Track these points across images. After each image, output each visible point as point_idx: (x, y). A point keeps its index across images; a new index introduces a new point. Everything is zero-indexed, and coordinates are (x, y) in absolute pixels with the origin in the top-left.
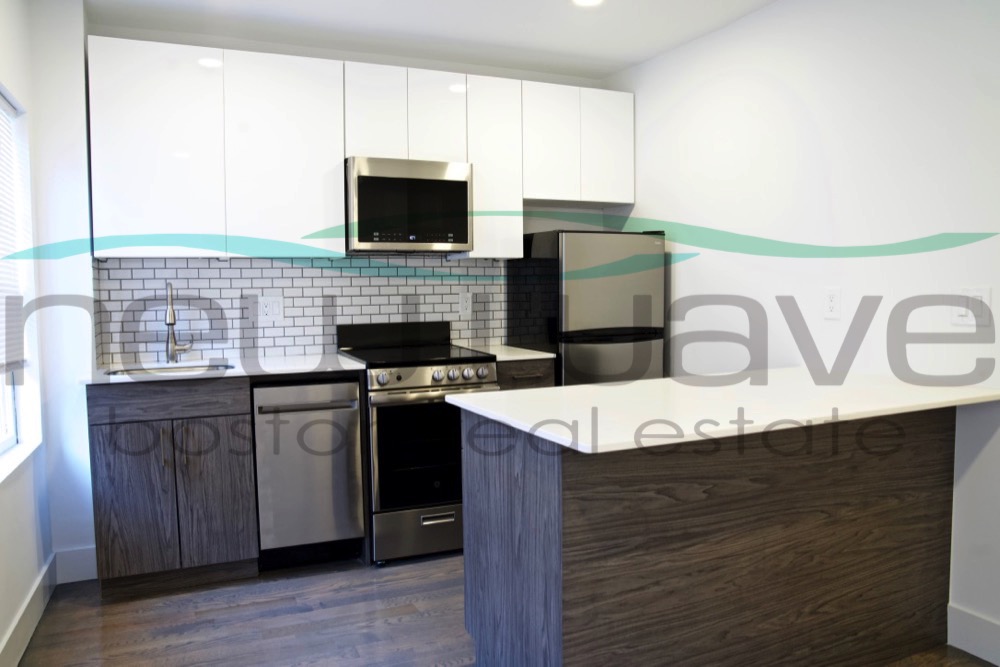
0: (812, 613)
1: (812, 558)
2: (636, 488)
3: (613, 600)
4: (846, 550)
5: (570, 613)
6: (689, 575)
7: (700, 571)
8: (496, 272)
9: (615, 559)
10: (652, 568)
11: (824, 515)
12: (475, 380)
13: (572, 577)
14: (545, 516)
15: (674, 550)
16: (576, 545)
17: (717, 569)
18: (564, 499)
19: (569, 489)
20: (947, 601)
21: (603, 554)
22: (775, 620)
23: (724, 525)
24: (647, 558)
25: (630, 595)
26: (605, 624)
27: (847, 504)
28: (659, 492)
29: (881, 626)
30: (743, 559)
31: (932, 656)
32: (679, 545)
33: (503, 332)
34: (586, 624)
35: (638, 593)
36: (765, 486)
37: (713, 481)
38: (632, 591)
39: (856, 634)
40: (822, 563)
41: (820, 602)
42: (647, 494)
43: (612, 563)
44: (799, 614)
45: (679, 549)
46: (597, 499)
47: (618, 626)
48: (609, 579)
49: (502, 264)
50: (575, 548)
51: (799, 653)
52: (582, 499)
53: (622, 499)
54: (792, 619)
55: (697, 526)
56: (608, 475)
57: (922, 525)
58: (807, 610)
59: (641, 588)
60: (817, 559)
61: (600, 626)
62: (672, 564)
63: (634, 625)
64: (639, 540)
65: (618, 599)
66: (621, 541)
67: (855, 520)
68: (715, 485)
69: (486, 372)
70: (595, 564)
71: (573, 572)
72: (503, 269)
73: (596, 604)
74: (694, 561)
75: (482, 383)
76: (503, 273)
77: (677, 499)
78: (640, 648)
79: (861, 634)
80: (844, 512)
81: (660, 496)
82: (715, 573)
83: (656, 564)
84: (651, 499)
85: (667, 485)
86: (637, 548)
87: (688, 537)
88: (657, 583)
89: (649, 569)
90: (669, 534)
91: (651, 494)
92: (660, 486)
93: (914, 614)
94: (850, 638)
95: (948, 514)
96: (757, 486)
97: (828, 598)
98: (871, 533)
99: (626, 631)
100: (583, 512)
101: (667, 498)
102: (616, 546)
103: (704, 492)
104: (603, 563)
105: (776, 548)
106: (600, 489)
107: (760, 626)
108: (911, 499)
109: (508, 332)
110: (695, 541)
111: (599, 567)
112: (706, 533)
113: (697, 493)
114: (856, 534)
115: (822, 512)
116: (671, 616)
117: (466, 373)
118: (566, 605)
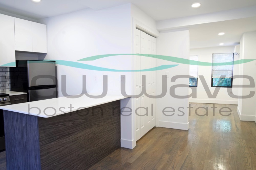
0: (96, 146)
1: (95, 135)
2: (57, 125)
3: (53, 152)
4: (102, 132)
5: (42, 158)
6: (70, 143)
7: (72, 142)
8: (7, 70)
9: (52, 143)
10: (62, 143)
11: (97, 125)
12: (3, 101)
13: (43, 149)
14: (34, 135)
15: (66, 138)
16: (42, 141)
17: (76, 140)
18: (39, 130)
19: (41, 127)
20: (120, 138)
21: (49, 142)
22: (89, 149)
23: (77, 130)
24: (60, 141)
25: (57, 150)
26: (51, 159)
27: (102, 122)
28: (62, 125)
29: (109, 146)
30: (81, 137)
31: (118, 150)
32: (67, 136)
33: (9, 87)
34: (47, 160)
35: (59, 150)
36: (85, 120)
37: (74, 121)
38: (57, 149)
39: (105, 149)
40: (97, 135)
41: (98, 144)
42: (59, 126)
43: (52, 144)
44: (94, 147)
45: (67, 138)
46: (47, 129)
47: (55, 158)
48: (52, 147)
49: (8, 68)
50: (43, 141)
51: (94, 155)
52: (44, 129)
53: (53, 128)
54: (92, 148)
55: (71, 132)
56: (50, 123)
57: (115, 124)
58: (95, 146)
59: (60, 148)
60: (96, 135)
61: (50, 159)
62: (66, 141)
63: (58, 157)
64: (58, 137)
65: (54, 152)
66: (54, 138)
67: (103, 125)
68: (74, 122)
69: (6, 99)
70: (48, 145)
71: (43, 148)
72: (8, 70)
73: (49, 154)
74: (71, 140)
75: (5, 102)
76: (9, 71)
77: (66, 126)
78: (60, 162)
79: (106, 149)
80: (101, 124)
81: (62, 126)
82: (76, 141)
83: (62, 142)
84: (60, 127)
85: (64, 123)
86: (58, 139)
87: (69, 134)
88: (63, 146)
89: (61, 143)
90: (65, 134)
91: (60, 126)
92: (62, 123)
93: (115, 142)
94: (104, 150)
95: (120, 121)
96: (83, 120)
97: (99, 142)
98: (106, 127)
99: (57, 159)
100: (44, 132)
101: (64, 126)
102: (53, 139)
103: (72, 123)
104: (50, 144)
105: (88, 134)
106: (48, 126)
107: (86, 151)
108: (113, 119)
109: (11, 87)
110: (71, 135)
111: (49, 145)
112: (73, 133)
113: (70, 124)
114: (104, 128)
115: (97, 124)
116: (67, 153)
117: (4, 99)
118: (41, 156)
